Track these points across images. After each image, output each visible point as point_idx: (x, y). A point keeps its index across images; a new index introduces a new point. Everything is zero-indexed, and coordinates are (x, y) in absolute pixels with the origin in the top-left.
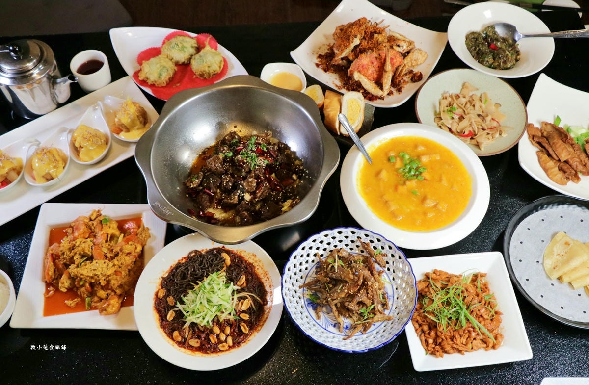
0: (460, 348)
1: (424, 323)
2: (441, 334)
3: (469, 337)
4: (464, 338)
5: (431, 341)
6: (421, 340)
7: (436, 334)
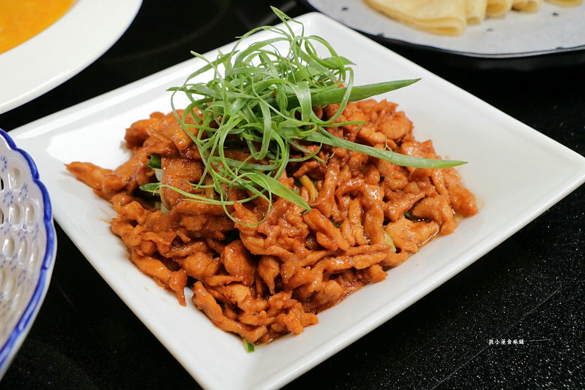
0: (360, 263)
1: (186, 250)
2: (261, 241)
3: (365, 208)
4: (351, 224)
5: (241, 293)
6: (203, 311)
7: (246, 253)
